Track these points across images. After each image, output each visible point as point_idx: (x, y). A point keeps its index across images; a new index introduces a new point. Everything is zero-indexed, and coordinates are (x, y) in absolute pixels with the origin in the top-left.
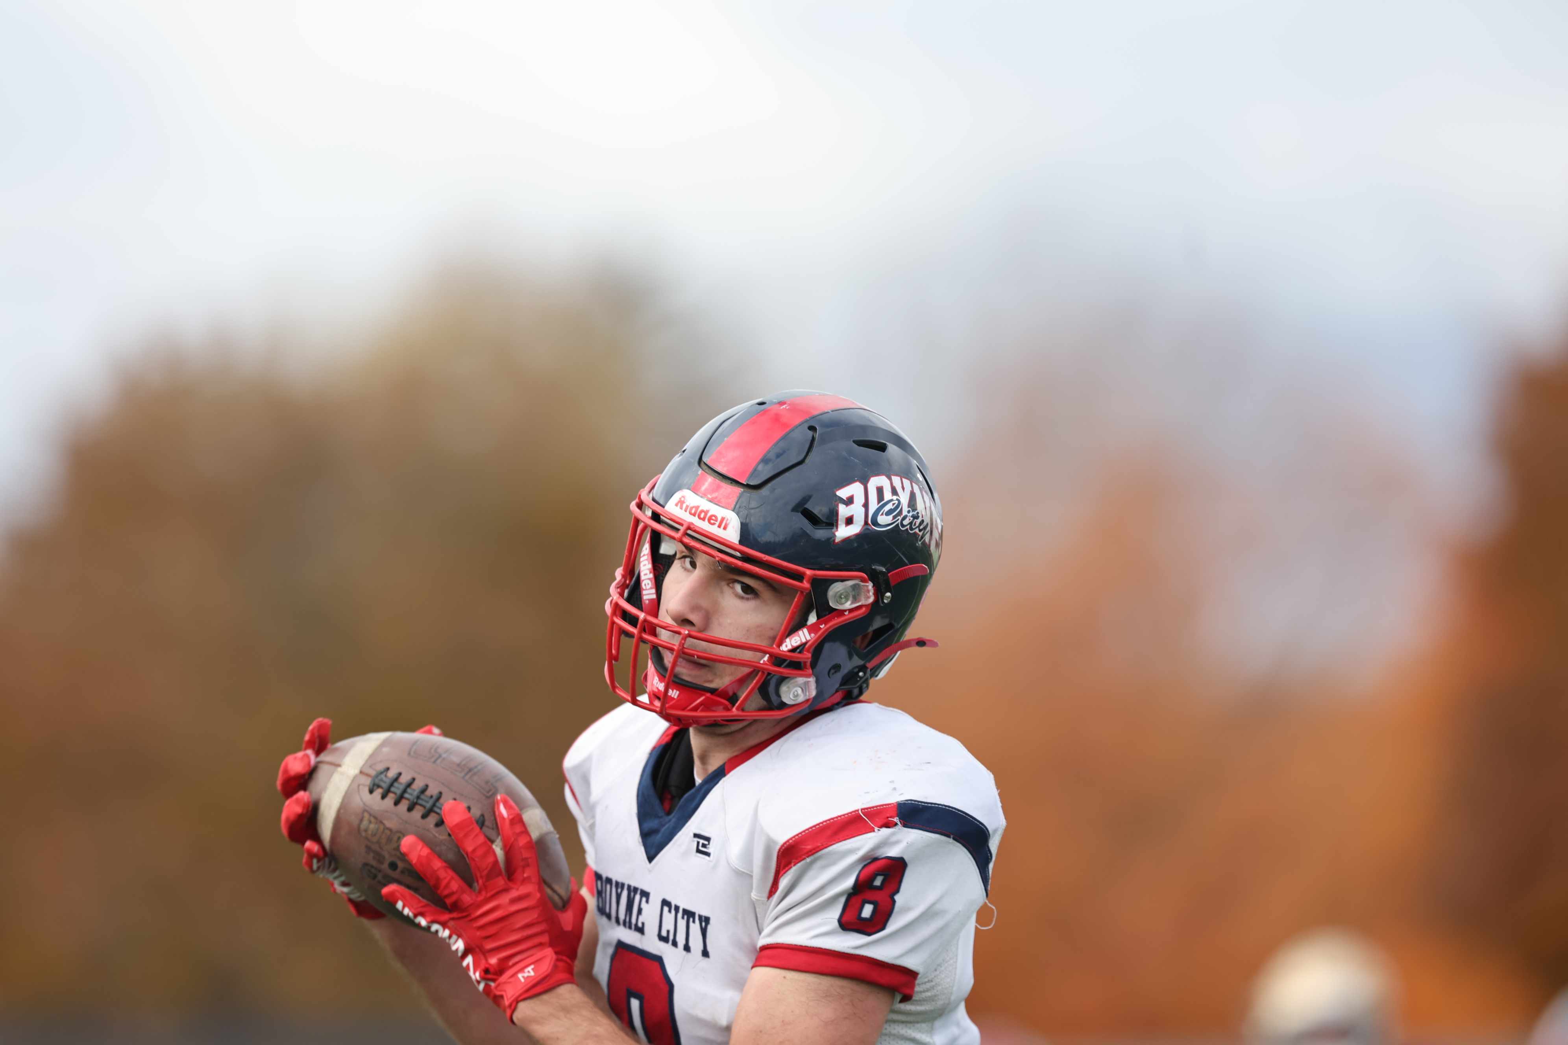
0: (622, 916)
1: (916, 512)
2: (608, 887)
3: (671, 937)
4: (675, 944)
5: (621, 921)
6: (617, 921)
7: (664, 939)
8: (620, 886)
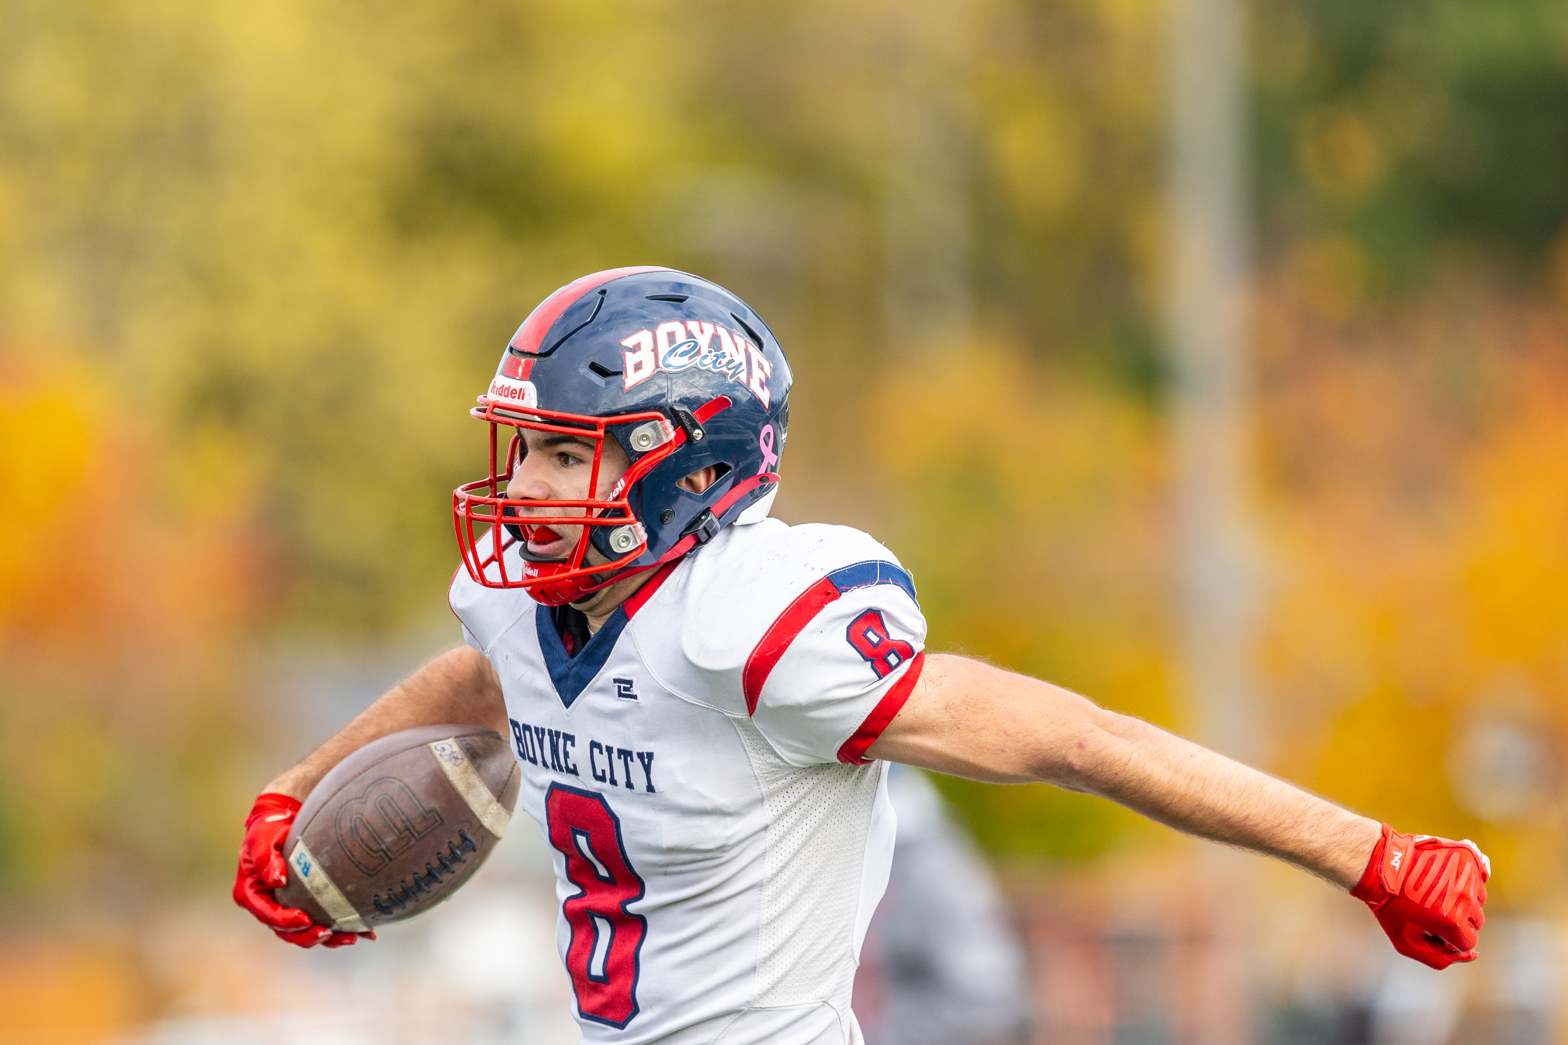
0: (549, 761)
1: (721, 352)
2: (527, 733)
3: (608, 776)
4: (613, 782)
5: (550, 765)
6: (545, 764)
7: (602, 779)
8: (540, 731)
